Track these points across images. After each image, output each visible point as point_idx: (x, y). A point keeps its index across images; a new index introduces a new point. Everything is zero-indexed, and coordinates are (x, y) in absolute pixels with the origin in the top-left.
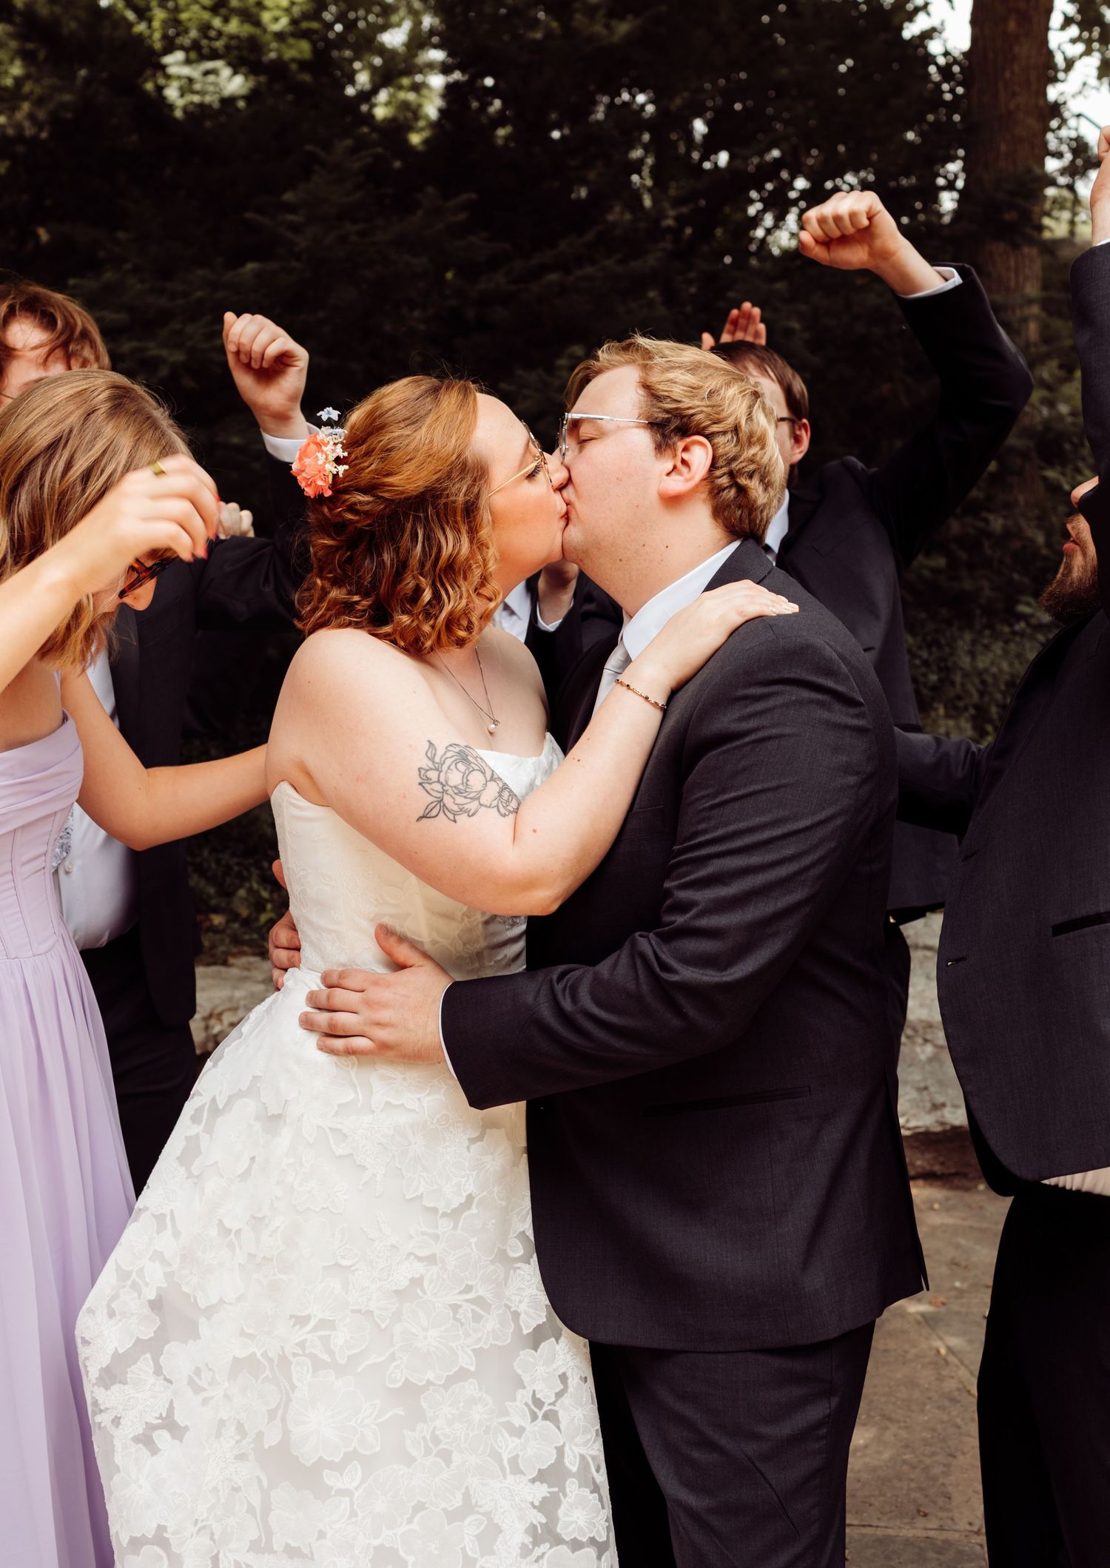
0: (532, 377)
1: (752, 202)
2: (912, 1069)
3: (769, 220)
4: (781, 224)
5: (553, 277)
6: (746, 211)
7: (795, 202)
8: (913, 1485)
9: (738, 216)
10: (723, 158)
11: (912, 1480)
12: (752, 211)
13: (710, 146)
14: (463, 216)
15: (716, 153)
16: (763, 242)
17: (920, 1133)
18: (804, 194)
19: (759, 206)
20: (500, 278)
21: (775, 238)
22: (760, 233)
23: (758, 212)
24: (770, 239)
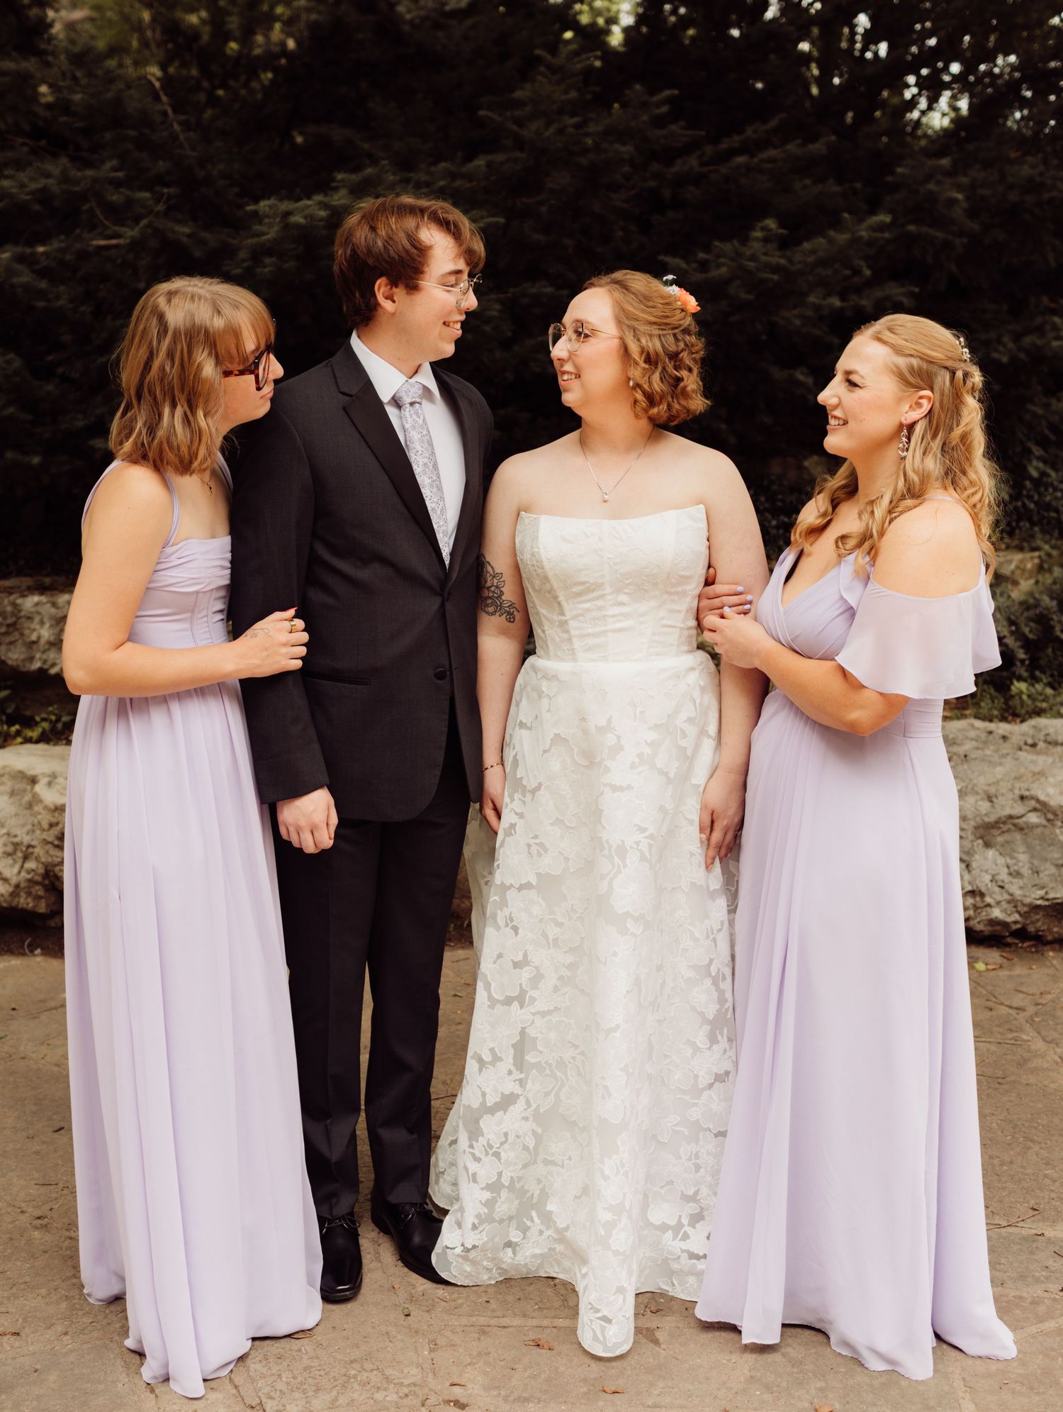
0: (727, 247)
1: (908, 86)
2: (1052, 848)
3: (923, 103)
4: (935, 105)
5: (741, 159)
6: (902, 95)
7: (947, 86)
8: (1053, 1195)
9: (895, 100)
10: (883, 48)
11: (1052, 1191)
12: (908, 95)
13: (871, 37)
14: (665, 109)
15: (876, 43)
16: (918, 122)
17: (1058, 904)
18: (956, 78)
19: (915, 90)
20: (693, 162)
21: (929, 118)
22: (915, 115)
23: (914, 96)
24: (924, 120)
